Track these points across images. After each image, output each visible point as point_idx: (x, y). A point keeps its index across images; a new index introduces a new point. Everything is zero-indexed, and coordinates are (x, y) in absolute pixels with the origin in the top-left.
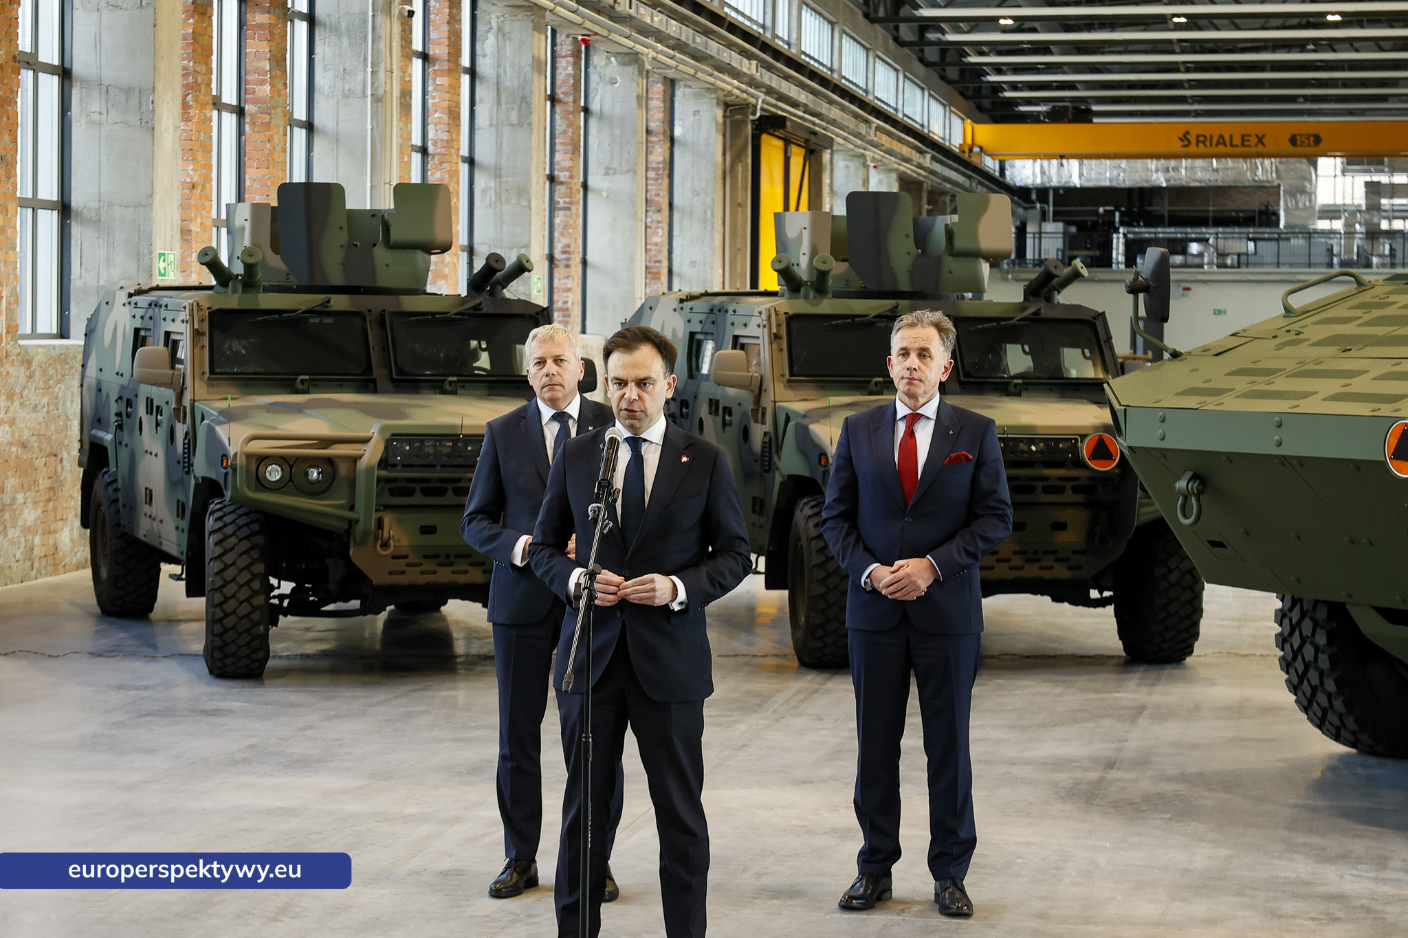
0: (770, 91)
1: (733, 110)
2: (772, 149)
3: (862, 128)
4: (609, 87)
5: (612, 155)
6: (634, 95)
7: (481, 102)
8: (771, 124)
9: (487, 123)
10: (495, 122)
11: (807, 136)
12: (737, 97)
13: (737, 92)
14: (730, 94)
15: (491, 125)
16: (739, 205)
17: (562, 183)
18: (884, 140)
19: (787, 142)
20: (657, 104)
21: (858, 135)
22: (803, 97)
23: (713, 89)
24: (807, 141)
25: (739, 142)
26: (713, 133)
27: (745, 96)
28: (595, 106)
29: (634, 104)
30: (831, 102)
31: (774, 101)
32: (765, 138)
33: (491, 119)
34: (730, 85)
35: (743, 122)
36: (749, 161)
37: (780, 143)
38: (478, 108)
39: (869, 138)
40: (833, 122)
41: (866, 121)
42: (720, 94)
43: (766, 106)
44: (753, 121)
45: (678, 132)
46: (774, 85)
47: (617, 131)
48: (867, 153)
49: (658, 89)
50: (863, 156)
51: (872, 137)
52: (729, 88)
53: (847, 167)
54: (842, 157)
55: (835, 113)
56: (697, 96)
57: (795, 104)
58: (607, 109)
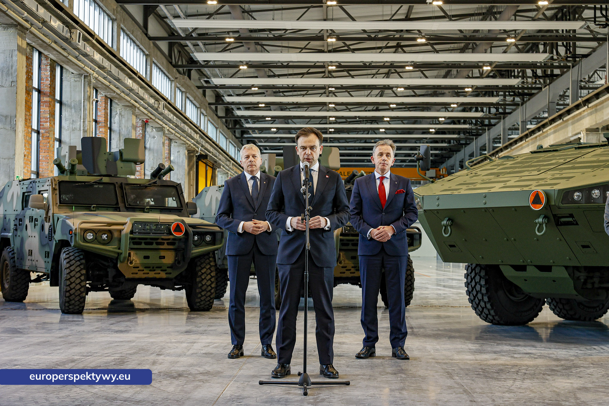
0: (202, 146)
1: (191, 152)
2: (202, 167)
3: (228, 163)
4: (153, 139)
5: (153, 163)
6: (162, 142)
7: (113, 139)
8: (202, 157)
9: (115, 147)
10: (118, 146)
11: (213, 163)
12: (192, 147)
13: (192, 145)
14: (190, 145)
15: (117, 147)
16: (191, 185)
17: (138, 171)
18: (234, 168)
19: (207, 165)
20: (166, 147)
21: (227, 165)
22: (211, 149)
23: (185, 143)
24: (213, 164)
25: (191, 164)
26: (185, 159)
27: (194, 147)
28: (148, 146)
29: (162, 145)
30: (220, 153)
31: (204, 150)
32: (200, 163)
33: (117, 145)
34: (191, 142)
35: (193, 156)
36: (195, 170)
37: (204, 165)
38: (112, 141)
39: (230, 167)
40: (220, 159)
41: (229, 161)
42: (187, 146)
43: (201, 152)
44: (196, 156)
45: (172, 158)
46: (204, 144)
47: (156, 155)
48: (229, 172)
49: (167, 142)
50: (228, 173)
51: (231, 166)
52: (190, 143)
53: (222, 177)
54: (220, 174)
55: (221, 157)
56: (179, 146)
57: (210, 152)
58: (152, 147)
